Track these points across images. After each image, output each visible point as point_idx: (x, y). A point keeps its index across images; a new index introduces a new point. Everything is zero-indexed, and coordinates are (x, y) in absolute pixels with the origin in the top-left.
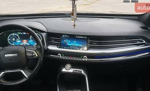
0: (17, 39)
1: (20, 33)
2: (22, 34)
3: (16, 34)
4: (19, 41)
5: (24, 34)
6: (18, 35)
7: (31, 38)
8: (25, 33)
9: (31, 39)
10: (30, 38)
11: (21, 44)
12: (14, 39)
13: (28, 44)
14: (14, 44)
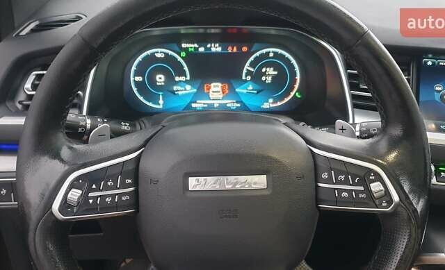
0: (177, 79)
1: (191, 46)
2: (202, 49)
3: (170, 53)
4: (188, 87)
5: (213, 49)
6: (183, 54)
7: (249, 73)
8: (219, 49)
9: (249, 78)
10: (245, 71)
11: (199, 105)
12: (160, 79)
13: (232, 104)
14: (161, 102)
